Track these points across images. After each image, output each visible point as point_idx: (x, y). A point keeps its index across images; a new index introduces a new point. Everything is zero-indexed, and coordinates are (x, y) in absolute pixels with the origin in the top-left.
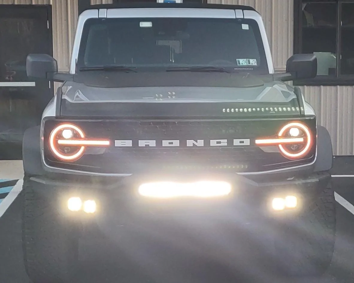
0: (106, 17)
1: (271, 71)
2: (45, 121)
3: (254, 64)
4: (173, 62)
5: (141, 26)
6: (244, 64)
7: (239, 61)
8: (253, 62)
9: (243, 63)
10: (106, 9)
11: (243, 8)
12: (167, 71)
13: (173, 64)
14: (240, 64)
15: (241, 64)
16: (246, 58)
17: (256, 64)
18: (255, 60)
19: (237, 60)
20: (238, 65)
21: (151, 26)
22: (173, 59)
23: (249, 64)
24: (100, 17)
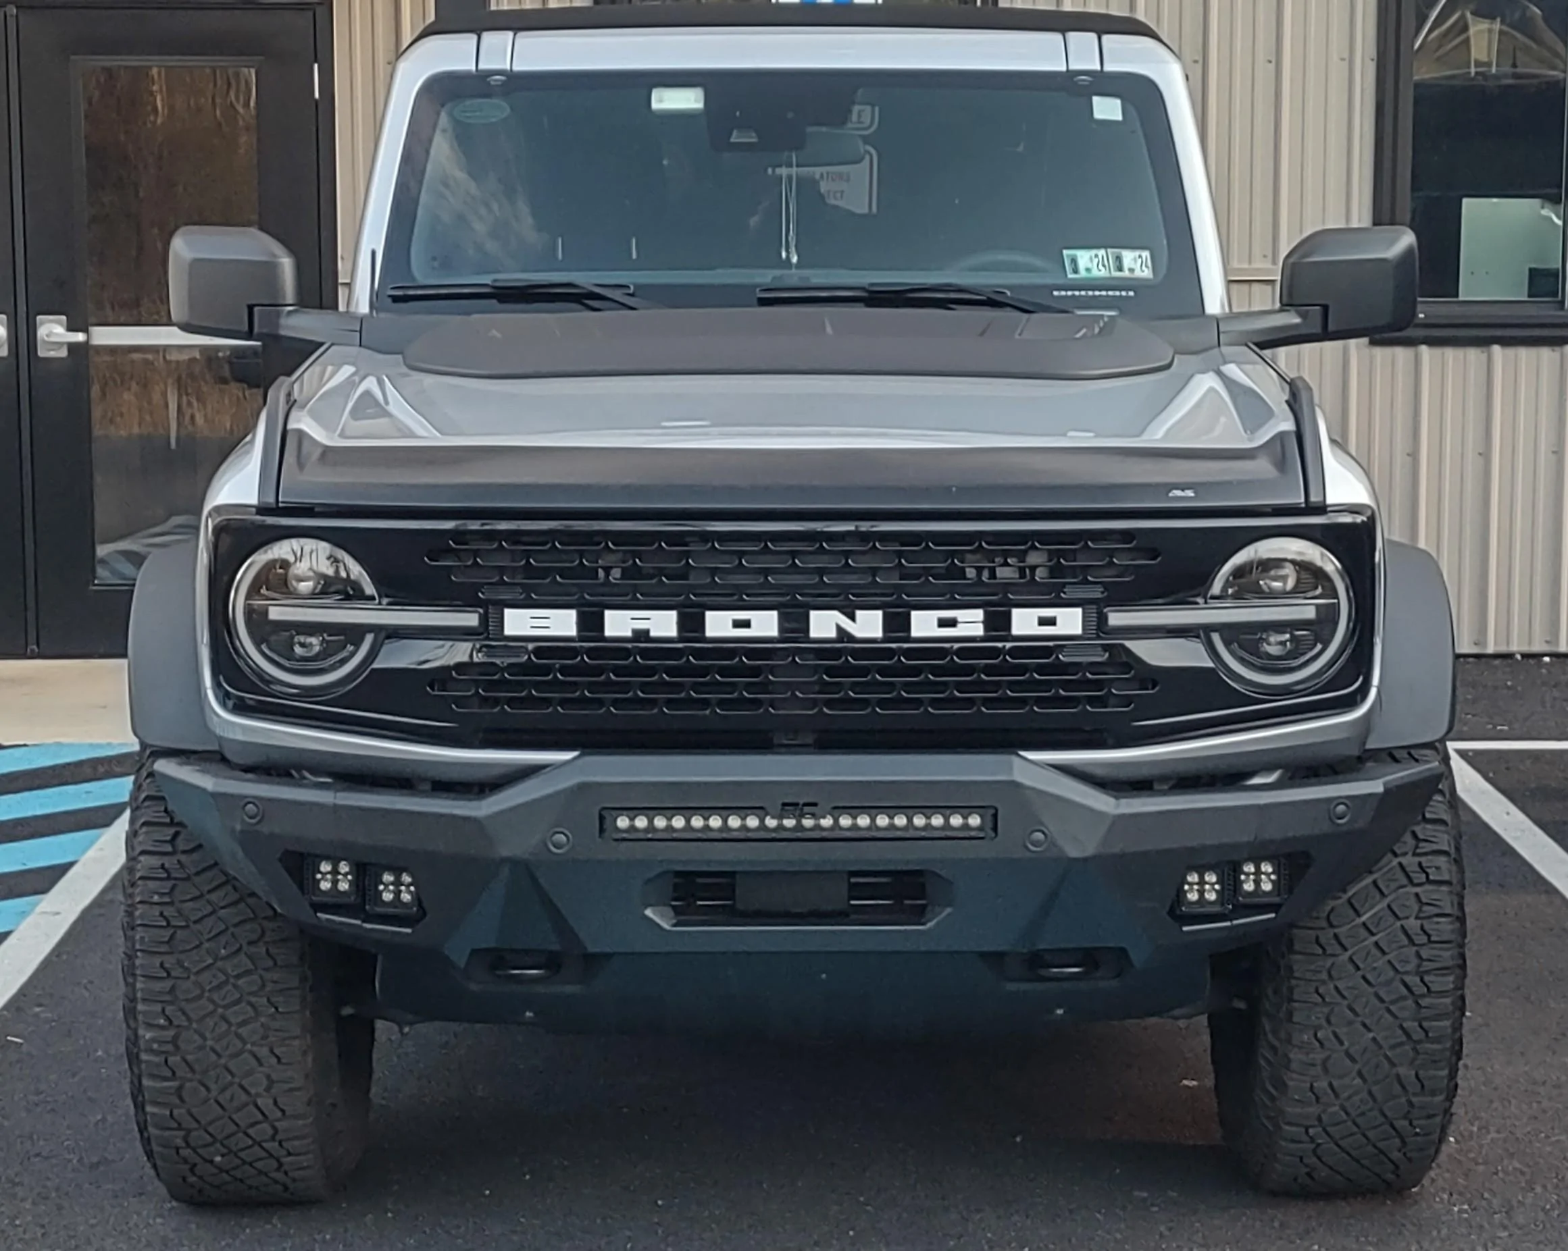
0: (508, 67)
1: (1214, 300)
2: (213, 521)
3: (1138, 273)
4: (795, 259)
5: (655, 105)
6: (1095, 273)
7: (1074, 261)
8: (1138, 264)
9: (1089, 266)
10: (510, 34)
11: (1102, 25)
12: (763, 302)
13: (794, 271)
14: (1076, 271)
15: (1083, 273)
16: (1106, 247)
17: (1147, 273)
18: (1146, 254)
19: (1065, 252)
20: (1071, 276)
21: (700, 105)
22: (793, 249)
23: (1119, 274)
24: (482, 66)
